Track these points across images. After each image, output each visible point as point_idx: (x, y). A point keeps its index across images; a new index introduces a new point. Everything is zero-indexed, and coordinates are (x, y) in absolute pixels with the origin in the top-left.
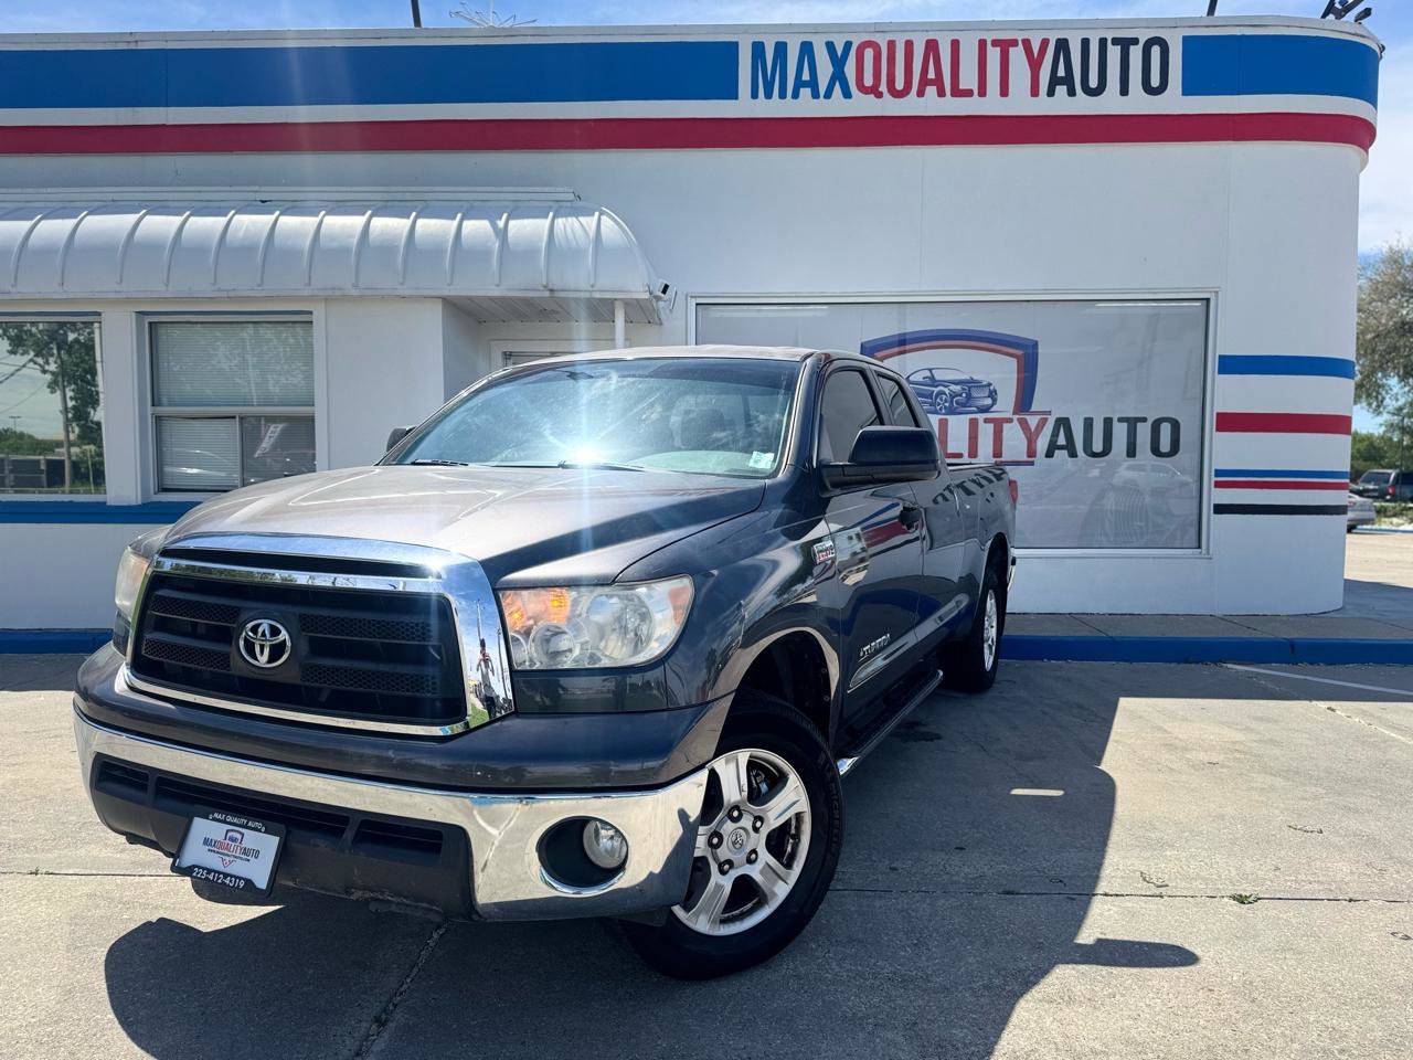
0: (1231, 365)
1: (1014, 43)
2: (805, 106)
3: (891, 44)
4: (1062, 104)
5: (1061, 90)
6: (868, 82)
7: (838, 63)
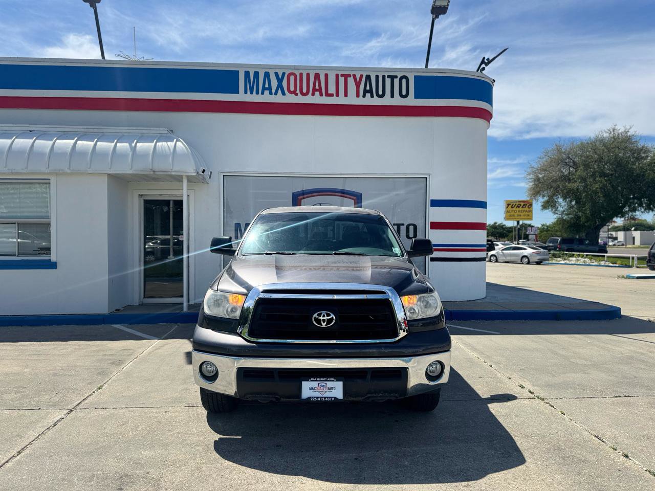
0: (435, 203)
1: (350, 76)
2: (266, 98)
3: (301, 74)
4: (368, 101)
5: (368, 95)
6: (292, 89)
7: (280, 81)
